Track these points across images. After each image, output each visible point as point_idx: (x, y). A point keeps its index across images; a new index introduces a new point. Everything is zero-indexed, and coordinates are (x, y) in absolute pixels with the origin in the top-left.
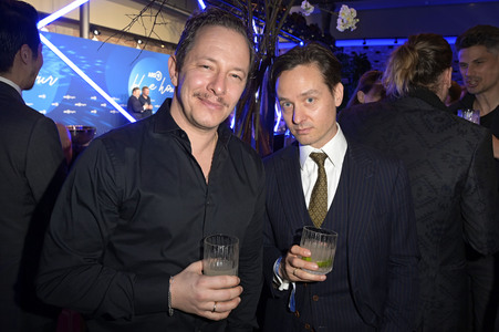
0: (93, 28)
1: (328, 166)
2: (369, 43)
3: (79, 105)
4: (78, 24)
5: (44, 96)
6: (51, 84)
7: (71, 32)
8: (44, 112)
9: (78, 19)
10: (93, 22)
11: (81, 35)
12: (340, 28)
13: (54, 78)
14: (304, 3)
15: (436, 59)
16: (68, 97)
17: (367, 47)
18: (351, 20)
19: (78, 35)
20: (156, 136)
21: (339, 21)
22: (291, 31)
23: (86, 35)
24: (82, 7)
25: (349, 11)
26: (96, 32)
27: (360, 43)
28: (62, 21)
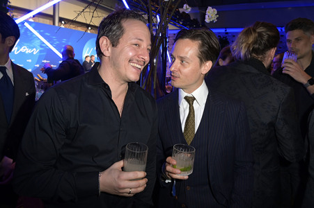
0: (61, 19)
1: (195, 105)
2: (228, 31)
4: (52, 17)
5: (30, 61)
6: (34, 53)
7: (48, 22)
8: (30, 70)
9: (52, 14)
10: (61, 16)
11: (54, 24)
12: (207, 20)
13: (37, 49)
14: (185, 5)
15: (268, 40)
16: (45, 61)
17: (227, 33)
18: (214, 16)
19: (52, 24)
20: (89, 86)
21: (207, 16)
22: (181, 23)
23: (57, 24)
24: (54, 5)
25: (212, 10)
26: (63, 22)
27: (223, 31)
28: (40, 14)
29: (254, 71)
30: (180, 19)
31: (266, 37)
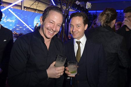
0: (25, 7)
2: (97, 12)
3: (21, 27)
4: (21, 6)
5: (11, 25)
6: (13, 22)
7: (19, 8)
8: (11, 29)
9: (21, 5)
10: (25, 6)
11: (22, 9)
12: (87, 8)
13: (14, 20)
14: (77, 1)
16: (18, 25)
17: (97, 13)
18: (90, 6)
19: (21, 9)
21: (87, 6)
22: (76, 8)
23: (23, 9)
24: (22, 1)
25: (89, 3)
26: (25, 8)
27: (95, 12)
28: (16, 5)
29: (107, 30)
30: (76, 7)
31: (110, 16)
